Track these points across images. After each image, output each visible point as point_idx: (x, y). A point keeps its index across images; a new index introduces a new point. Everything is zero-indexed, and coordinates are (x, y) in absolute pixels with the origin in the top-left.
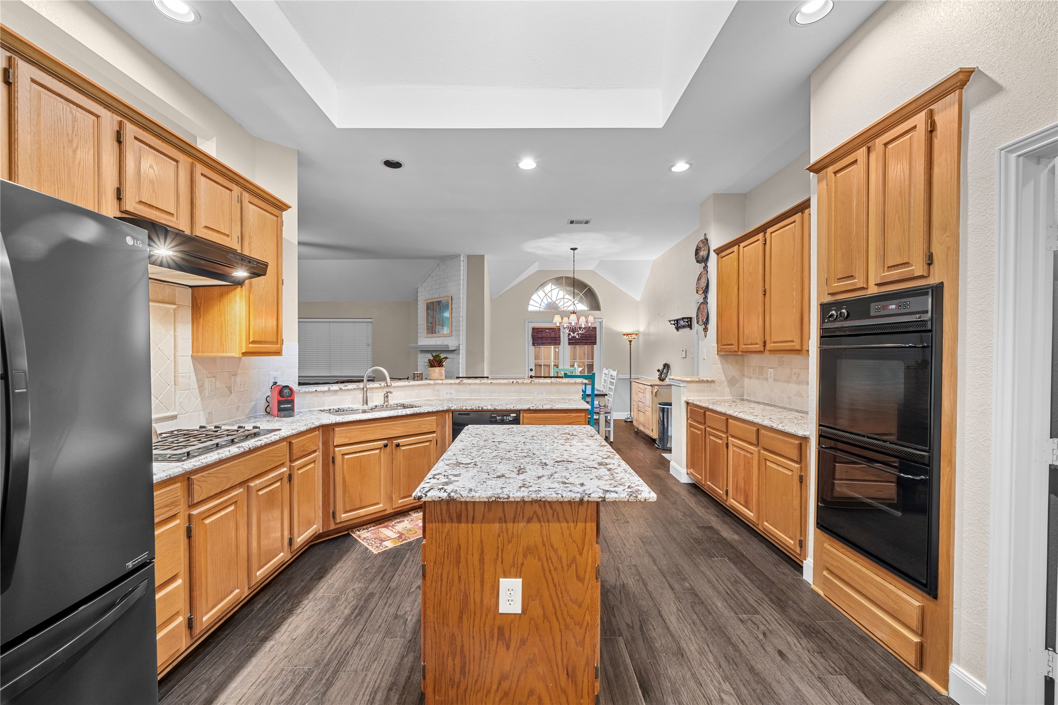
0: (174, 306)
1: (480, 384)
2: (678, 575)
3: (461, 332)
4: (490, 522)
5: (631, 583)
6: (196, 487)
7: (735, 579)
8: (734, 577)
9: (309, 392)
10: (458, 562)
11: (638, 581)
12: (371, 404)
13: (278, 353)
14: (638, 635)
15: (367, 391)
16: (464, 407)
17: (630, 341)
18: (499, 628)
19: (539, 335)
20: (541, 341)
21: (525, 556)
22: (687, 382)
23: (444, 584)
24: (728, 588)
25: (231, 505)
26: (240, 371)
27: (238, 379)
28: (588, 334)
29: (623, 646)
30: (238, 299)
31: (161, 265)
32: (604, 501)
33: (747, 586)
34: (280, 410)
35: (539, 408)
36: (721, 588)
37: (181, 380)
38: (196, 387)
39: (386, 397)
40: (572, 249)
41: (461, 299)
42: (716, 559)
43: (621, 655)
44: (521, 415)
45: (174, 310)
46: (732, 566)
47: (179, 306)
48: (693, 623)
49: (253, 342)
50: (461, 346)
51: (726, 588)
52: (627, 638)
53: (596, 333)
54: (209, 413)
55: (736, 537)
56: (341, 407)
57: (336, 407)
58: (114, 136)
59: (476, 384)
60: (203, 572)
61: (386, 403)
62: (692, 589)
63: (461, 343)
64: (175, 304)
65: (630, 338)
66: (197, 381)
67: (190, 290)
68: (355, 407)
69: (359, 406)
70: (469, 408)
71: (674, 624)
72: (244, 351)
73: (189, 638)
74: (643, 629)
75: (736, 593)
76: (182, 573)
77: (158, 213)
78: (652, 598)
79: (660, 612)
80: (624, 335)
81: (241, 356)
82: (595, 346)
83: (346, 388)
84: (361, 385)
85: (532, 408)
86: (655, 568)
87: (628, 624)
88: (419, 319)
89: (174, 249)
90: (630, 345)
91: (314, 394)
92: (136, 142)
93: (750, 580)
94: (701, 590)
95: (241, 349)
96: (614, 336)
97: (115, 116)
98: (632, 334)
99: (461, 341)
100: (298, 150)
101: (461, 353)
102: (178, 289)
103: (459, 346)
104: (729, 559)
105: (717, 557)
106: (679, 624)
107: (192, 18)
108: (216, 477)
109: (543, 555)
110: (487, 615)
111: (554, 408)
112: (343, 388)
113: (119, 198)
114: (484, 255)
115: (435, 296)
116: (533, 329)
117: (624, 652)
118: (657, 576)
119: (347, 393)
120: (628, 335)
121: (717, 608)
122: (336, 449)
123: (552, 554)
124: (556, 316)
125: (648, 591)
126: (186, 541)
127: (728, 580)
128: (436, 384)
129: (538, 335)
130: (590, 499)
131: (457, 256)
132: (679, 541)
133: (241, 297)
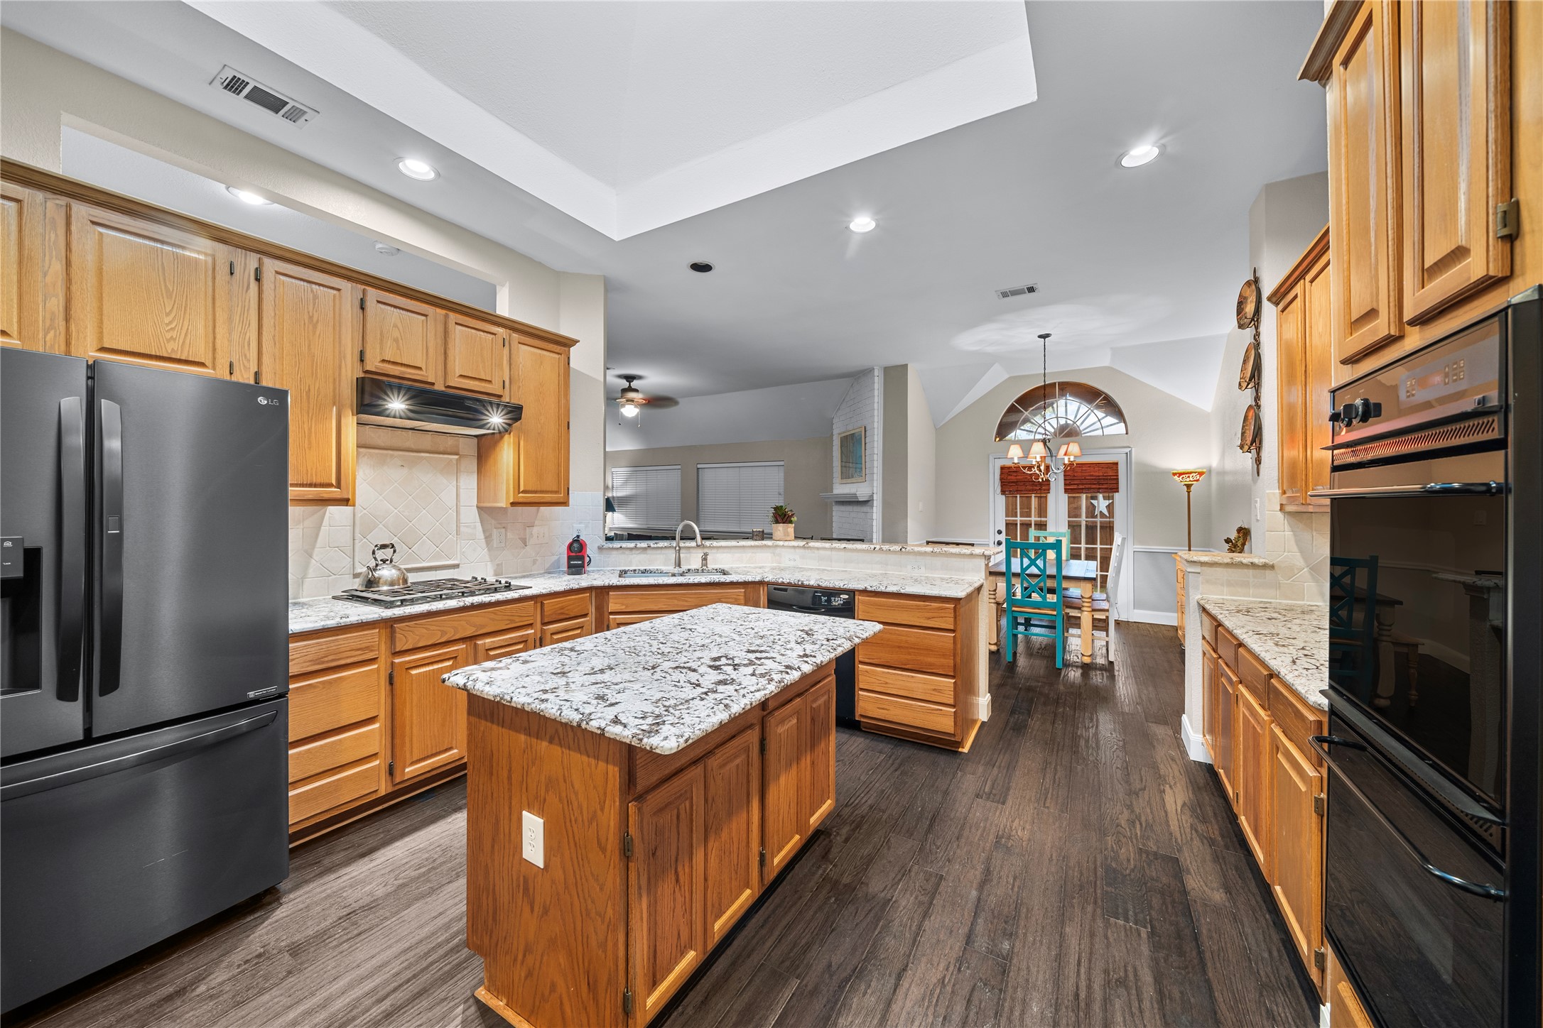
0: (457, 457)
1: (832, 549)
2: (1006, 922)
3: (875, 476)
4: (517, 731)
5: (904, 904)
6: (398, 635)
7: (1126, 976)
8: (1126, 971)
9: (613, 548)
10: (491, 774)
11: (921, 903)
12: (684, 567)
13: (565, 503)
14: (828, 991)
15: (679, 550)
16: (781, 580)
17: (1188, 486)
18: (524, 877)
19: (1012, 478)
20: (1015, 488)
21: (547, 791)
22: (1203, 564)
23: (481, 794)
24: (1089, 987)
25: (448, 659)
26: (536, 523)
27: (535, 530)
28: (1101, 474)
29: (787, 994)
30: (506, 446)
31: (395, 417)
32: (604, 734)
33: (1140, 1001)
34: (570, 566)
35: (879, 590)
36: (1072, 980)
37: (462, 529)
38: (482, 537)
39: (705, 559)
40: (1040, 337)
41: (876, 430)
42: (1121, 922)
43: (771, 1006)
44: (856, 597)
45: (457, 460)
46: (1145, 949)
47: (461, 456)
48: (945, 1018)
49: (524, 492)
50: (875, 496)
51: (1083, 984)
52: (806, 986)
53: (1117, 472)
54: (498, 565)
55: (1218, 896)
56: (648, 568)
57: (642, 568)
58: (357, 304)
59: (824, 548)
60: (407, 722)
61: (704, 567)
62: (1008, 957)
63: (875, 491)
64: (457, 454)
65: (1187, 481)
66: (484, 531)
67: (476, 440)
68: (664, 568)
69: (671, 568)
70: (786, 581)
71: (908, 1002)
72: (511, 501)
73: (389, 784)
74: (847, 983)
75: (1097, 1007)
76: (382, 716)
77: (403, 369)
78: (915, 940)
79: (904, 970)
80: (1174, 474)
81: (509, 505)
82: (1116, 495)
83: (655, 546)
84: (674, 543)
85: (869, 589)
86: (974, 893)
87: (830, 966)
88: (834, 459)
89: (407, 403)
90: (1189, 492)
91: (621, 551)
92: (380, 305)
93: (1160, 993)
94: (1024, 966)
95: (508, 498)
96: (1155, 478)
97: (359, 286)
98: (1191, 473)
99: (875, 489)
100: (604, 276)
101: (875, 505)
102: (462, 440)
103: (872, 496)
104: (1152, 934)
105: (1127, 920)
106: (917, 1006)
107: (432, 175)
108: (426, 629)
109: (564, 795)
110: (514, 855)
111: (902, 591)
112: (652, 546)
113: (362, 361)
114: (906, 366)
115: (852, 428)
116: (1002, 468)
117: (780, 1005)
118: (963, 910)
119: (659, 551)
120: (1181, 474)
121: (1023, 1013)
122: (611, 617)
123: (573, 797)
124: (1012, 447)
125: (920, 927)
126: (388, 687)
127: (1106, 972)
128: (777, 546)
129: (1009, 477)
130: (588, 727)
131: (871, 370)
132: (1071, 864)
133: (509, 444)
